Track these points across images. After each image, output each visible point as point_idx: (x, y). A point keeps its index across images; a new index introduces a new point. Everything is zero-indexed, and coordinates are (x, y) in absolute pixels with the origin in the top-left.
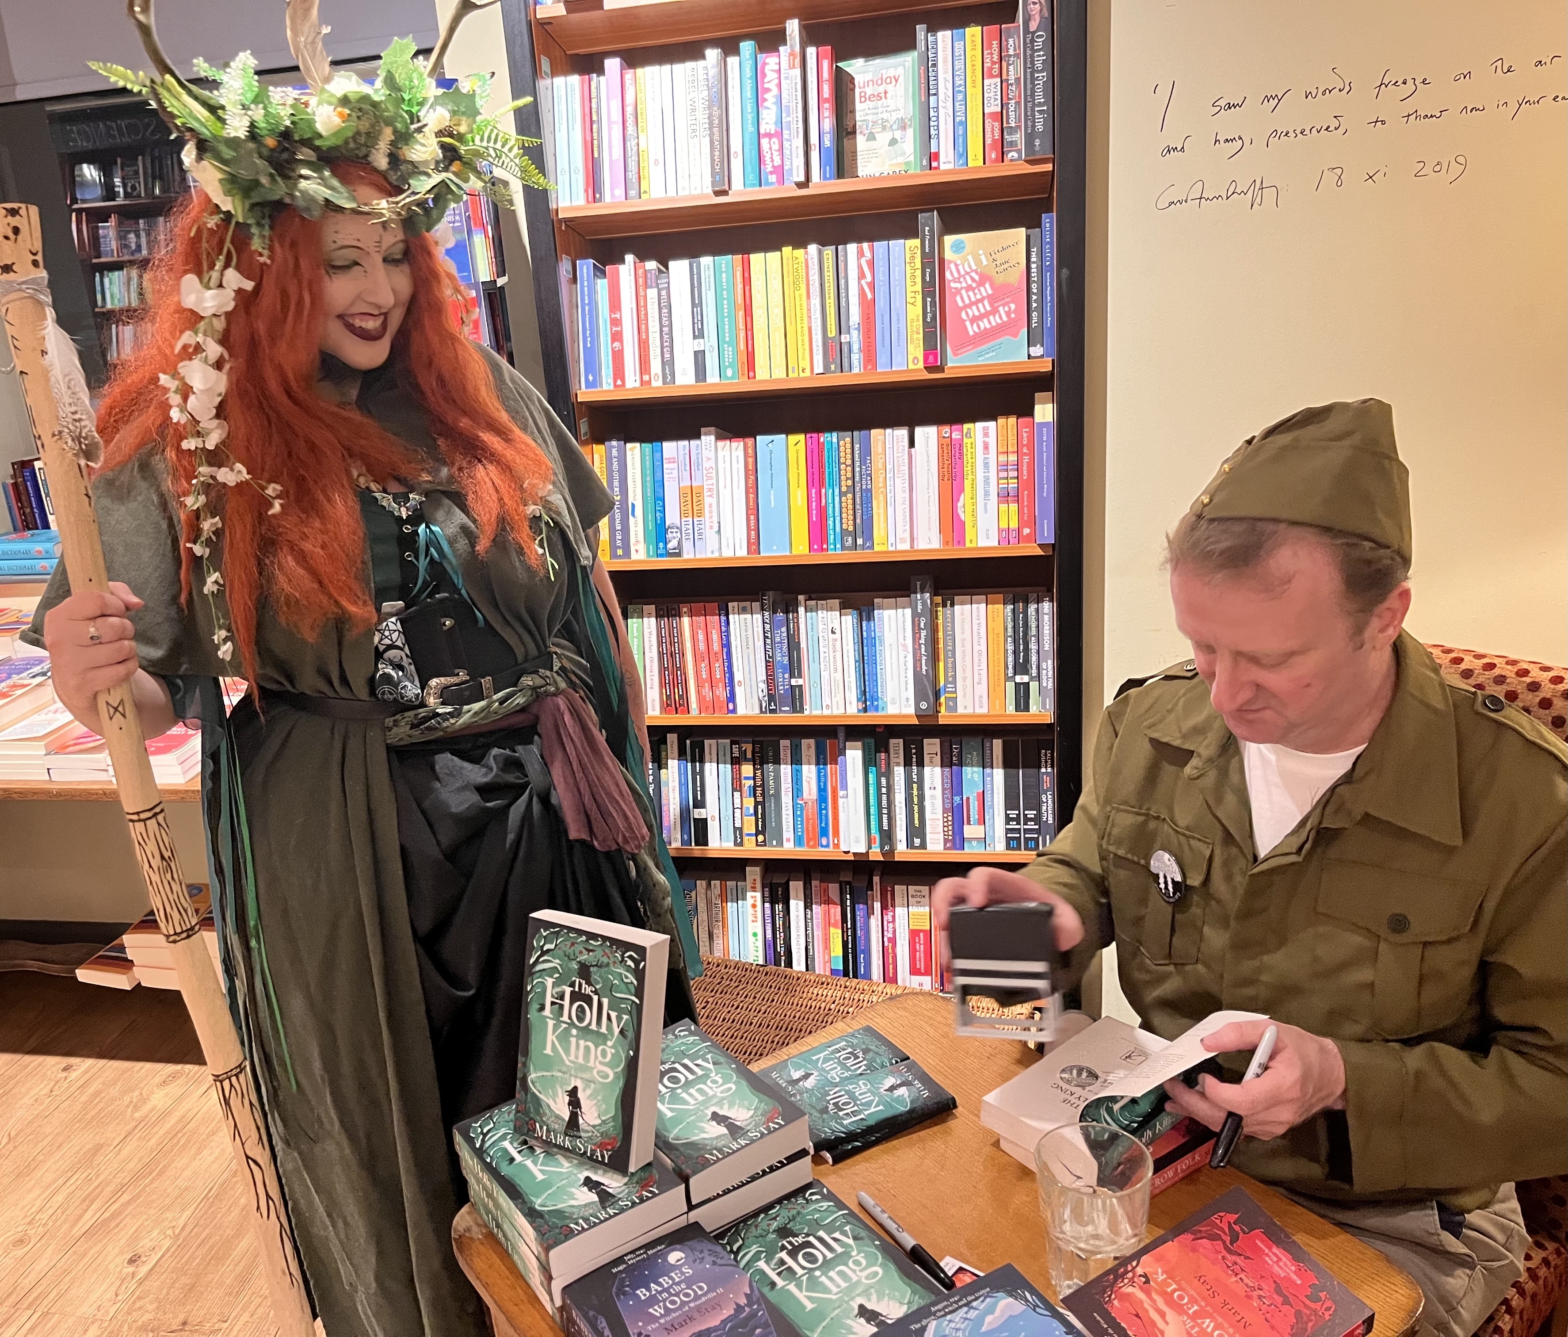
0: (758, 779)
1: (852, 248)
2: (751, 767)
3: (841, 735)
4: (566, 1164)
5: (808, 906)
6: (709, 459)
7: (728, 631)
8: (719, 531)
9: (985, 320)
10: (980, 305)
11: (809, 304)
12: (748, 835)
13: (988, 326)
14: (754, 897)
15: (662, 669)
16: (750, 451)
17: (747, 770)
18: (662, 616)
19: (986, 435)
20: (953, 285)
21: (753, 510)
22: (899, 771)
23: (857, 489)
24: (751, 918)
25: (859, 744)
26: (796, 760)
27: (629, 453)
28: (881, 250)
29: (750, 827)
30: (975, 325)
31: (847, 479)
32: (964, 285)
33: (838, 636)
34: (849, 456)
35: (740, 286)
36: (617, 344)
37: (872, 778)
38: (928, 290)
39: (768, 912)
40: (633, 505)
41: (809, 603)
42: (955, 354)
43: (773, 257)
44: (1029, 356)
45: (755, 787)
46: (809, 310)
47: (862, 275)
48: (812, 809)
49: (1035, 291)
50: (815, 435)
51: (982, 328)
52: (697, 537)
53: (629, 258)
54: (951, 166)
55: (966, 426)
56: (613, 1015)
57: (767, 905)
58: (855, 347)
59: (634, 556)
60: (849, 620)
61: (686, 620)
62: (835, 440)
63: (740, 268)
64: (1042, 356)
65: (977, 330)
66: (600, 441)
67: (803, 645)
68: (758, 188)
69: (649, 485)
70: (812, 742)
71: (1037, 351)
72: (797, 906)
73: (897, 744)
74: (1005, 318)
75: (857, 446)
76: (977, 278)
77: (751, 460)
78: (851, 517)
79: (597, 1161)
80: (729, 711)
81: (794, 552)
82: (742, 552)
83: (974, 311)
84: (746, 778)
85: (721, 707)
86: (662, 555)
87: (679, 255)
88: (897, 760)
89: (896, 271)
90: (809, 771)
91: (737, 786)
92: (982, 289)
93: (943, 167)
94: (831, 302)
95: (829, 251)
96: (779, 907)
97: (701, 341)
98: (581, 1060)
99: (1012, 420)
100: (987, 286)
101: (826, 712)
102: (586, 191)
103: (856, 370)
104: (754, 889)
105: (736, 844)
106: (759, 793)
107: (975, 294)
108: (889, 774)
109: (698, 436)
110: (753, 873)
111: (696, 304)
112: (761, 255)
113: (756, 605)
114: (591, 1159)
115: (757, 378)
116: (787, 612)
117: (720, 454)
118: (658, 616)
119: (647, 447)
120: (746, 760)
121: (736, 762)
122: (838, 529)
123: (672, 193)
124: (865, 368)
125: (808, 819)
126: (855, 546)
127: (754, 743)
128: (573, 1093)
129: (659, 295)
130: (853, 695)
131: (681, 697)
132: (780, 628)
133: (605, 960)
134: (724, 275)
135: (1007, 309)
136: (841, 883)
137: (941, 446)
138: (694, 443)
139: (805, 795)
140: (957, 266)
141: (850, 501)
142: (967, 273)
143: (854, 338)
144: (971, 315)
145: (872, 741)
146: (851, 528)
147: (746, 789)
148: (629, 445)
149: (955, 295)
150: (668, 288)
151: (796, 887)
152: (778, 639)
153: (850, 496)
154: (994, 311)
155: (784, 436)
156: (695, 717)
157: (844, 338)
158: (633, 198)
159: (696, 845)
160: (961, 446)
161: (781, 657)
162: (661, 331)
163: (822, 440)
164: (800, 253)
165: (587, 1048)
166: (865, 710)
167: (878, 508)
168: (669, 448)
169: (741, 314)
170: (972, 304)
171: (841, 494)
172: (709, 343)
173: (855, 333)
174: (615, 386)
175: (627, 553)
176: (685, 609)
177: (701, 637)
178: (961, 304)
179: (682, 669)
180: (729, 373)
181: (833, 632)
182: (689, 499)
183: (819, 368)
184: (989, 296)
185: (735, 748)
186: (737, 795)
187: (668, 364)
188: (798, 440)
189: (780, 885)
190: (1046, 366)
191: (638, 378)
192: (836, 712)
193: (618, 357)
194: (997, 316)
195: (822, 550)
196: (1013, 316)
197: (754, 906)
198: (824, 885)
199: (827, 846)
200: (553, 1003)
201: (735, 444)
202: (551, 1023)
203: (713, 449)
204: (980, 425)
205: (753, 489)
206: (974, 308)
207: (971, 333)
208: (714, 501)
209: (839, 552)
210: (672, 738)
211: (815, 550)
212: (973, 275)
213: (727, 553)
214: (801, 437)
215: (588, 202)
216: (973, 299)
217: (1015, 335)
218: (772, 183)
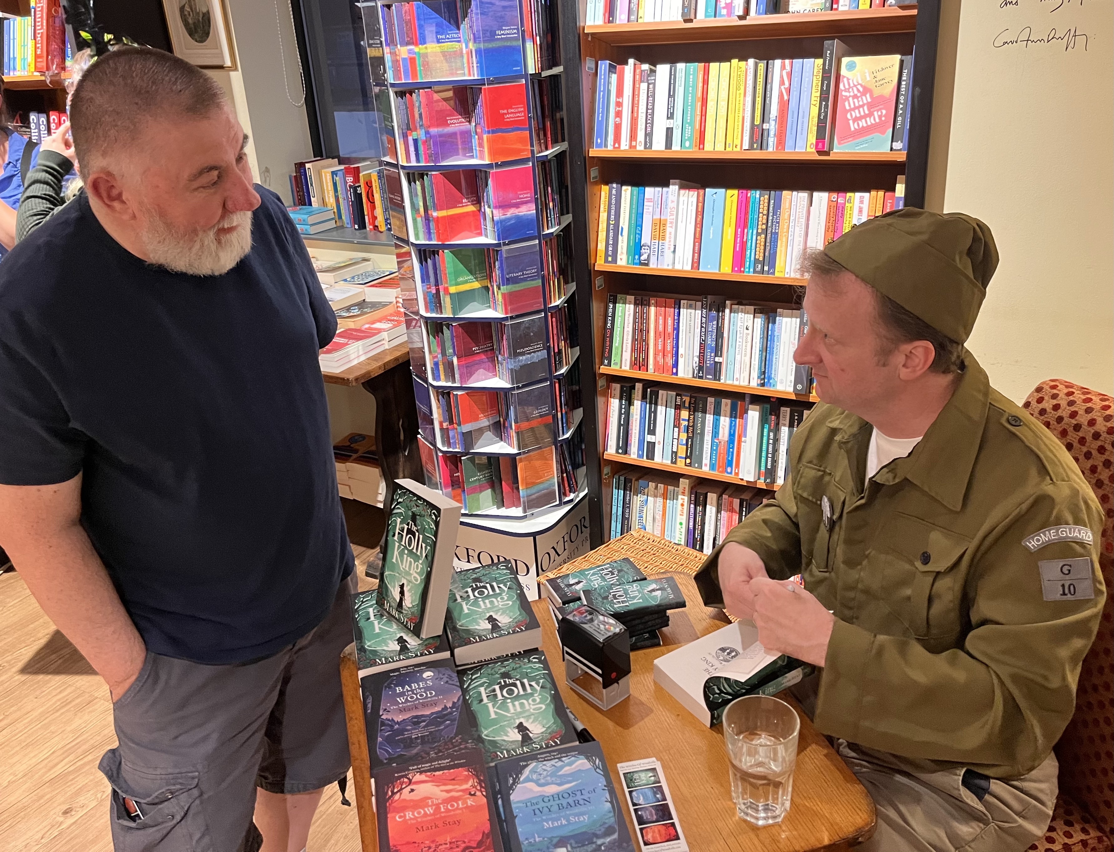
0: (691, 421)
1: (778, 62)
2: (687, 413)
3: (747, 399)
4: (395, 626)
5: (718, 511)
6: (673, 202)
7: (679, 319)
8: (674, 251)
9: (863, 121)
10: (861, 109)
11: (744, 101)
12: (681, 457)
13: (865, 125)
14: (683, 499)
15: (634, 340)
16: (701, 199)
17: (685, 414)
18: (638, 304)
19: (862, 202)
20: (844, 93)
21: (698, 239)
22: (785, 431)
23: (769, 232)
24: (679, 512)
25: (758, 407)
26: (717, 413)
27: (623, 193)
28: (798, 65)
29: (682, 453)
30: (856, 124)
31: (763, 224)
32: (852, 94)
33: (750, 331)
34: (766, 208)
35: (700, 85)
36: (618, 119)
37: (766, 431)
38: (824, 97)
39: (692, 510)
40: (622, 228)
41: (734, 306)
42: (839, 143)
43: (725, 65)
44: (892, 149)
45: (688, 426)
46: (744, 104)
47: (782, 83)
48: (723, 448)
49: (902, 101)
50: (745, 192)
51: (861, 126)
52: (660, 253)
53: (631, 61)
54: (846, 8)
55: (849, 195)
56: (424, 545)
57: (692, 506)
58: (772, 133)
59: (619, 262)
60: (759, 322)
61: (653, 309)
62: (758, 196)
63: (702, 73)
64: (900, 150)
65: (857, 127)
66: (607, 184)
67: (726, 335)
68: (713, 18)
69: (634, 216)
70: (729, 401)
71: (898, 145)
72: (711, 510)
73: (786, 411)
74: (877, 120)
75: (772, 202)
76: (861, 89)
77: (700, 204)
78: (762, 251)
79: (407, 628)
80: (673, 374)
81: (722, 271)
82: (688, 267)
83: (856, 114)
84: (683, 420)
85: (668, 370)
86: (636, 264)
87: (663, 61)
88: (784, 422)
89: (805, 80)
90: (725, 421)
91: (677, 424)
92: (864, 98)
93: (841, 8)
94: (759, 100)
95: (762, 65)
96: (699, 509)
97: (672, 121)
98: (407, 569)
99: (881, 193)
100: (868, 96)
101: (736, 383)
102: (604, 15)
103: (770, 149)
104: (683, 493)
105: (672, 462)
106: (690, 431)
107: (859, 101)
108: (777, 430)
109: (667, 185)
110: (684, 483)
111: (671, 95)
112: (717, 64)
113: (699, 304)
114: (405, 626)
115: (706, 149)
116: (718, 311)
117: (681, 199)
118: (636, 304)
119: (636, 189)
120: (684, 407)
121: (678, 408)
122: (752, 259)
123: (658, 19)
124: (777, 148)
125: (720, 453)
126: (762, 271)
127: (691, 397)
128: (402, 587)
129: (648, 88)
130: (755, 374)
131: (643, 360)
132: (712, 322)
133: (423, 513)
134: (691, 77)
135: (879, 113)
136: (741, 499)
137: (829, 207)
138: (665, 189)
139: (720, 437)
140: (848, 79)
141: (763, 240)
142: (855, 86)
143: (771, 126)
144: (854, 116)
145: (768, 406)
146: (761, 259)
147: (682, 427)
148: (624, 188)
149: (845, 101)
150: (654, 84)
151: (712, 497)
152: (710, 329)
153: (763, 236)
154: (871, 114)
155: (724, 190)
156: (651, 374)
157: (765, 126)
158: (633, 21)
159: (647, 458)
160: (843, 208)
161: (711, 341)
162: (647, 112)
163: (749, 195)
164: (743, 64)
165: (411, 562)
166: (763, 385)
167: (781, 247)
168: (650, 191)
169: (699, 104)
170: (856, 108)
171: (758, 234)
172: (676, 124)
173: (773, 123)
174: (614, 147)
175: (615, 261)
176: (653, 302)
177: (661, 322)
178: (848, 108)
179: (646, 341)
180: (687, 144)
181: (747, 329)
182: (658, 227)
183: (746, 146)
184: (868, 103)
185: (678, 400)
186: (676, 429)
187: (649, 135)
188: (733, 194)
189: (701, 494)
190: (902, 157)
191: (628, 143)
192: (742, 384)
193: (618, 127)
194: (872, 118)
195: (741, 271)
196: (883, 119)
197: (682, 505)
198: (731, 499)
199: (731, 473)
200: (399, 533)
201: (691, 193)
202: (397, 544)
203: (676, 195)
204: (858, 195)
205: (699, 224)
206: (857, 111)
207: (852, 129)
208: (673, 231)
209: (751, 274)
210: (639, 386)
211: (737, 271)
212: (859, 87)
213: (678, 267)
214: (735, 192)
215: (605, 23)
216: (857, 105)
217: (883, 133)
218: (723, 15)
